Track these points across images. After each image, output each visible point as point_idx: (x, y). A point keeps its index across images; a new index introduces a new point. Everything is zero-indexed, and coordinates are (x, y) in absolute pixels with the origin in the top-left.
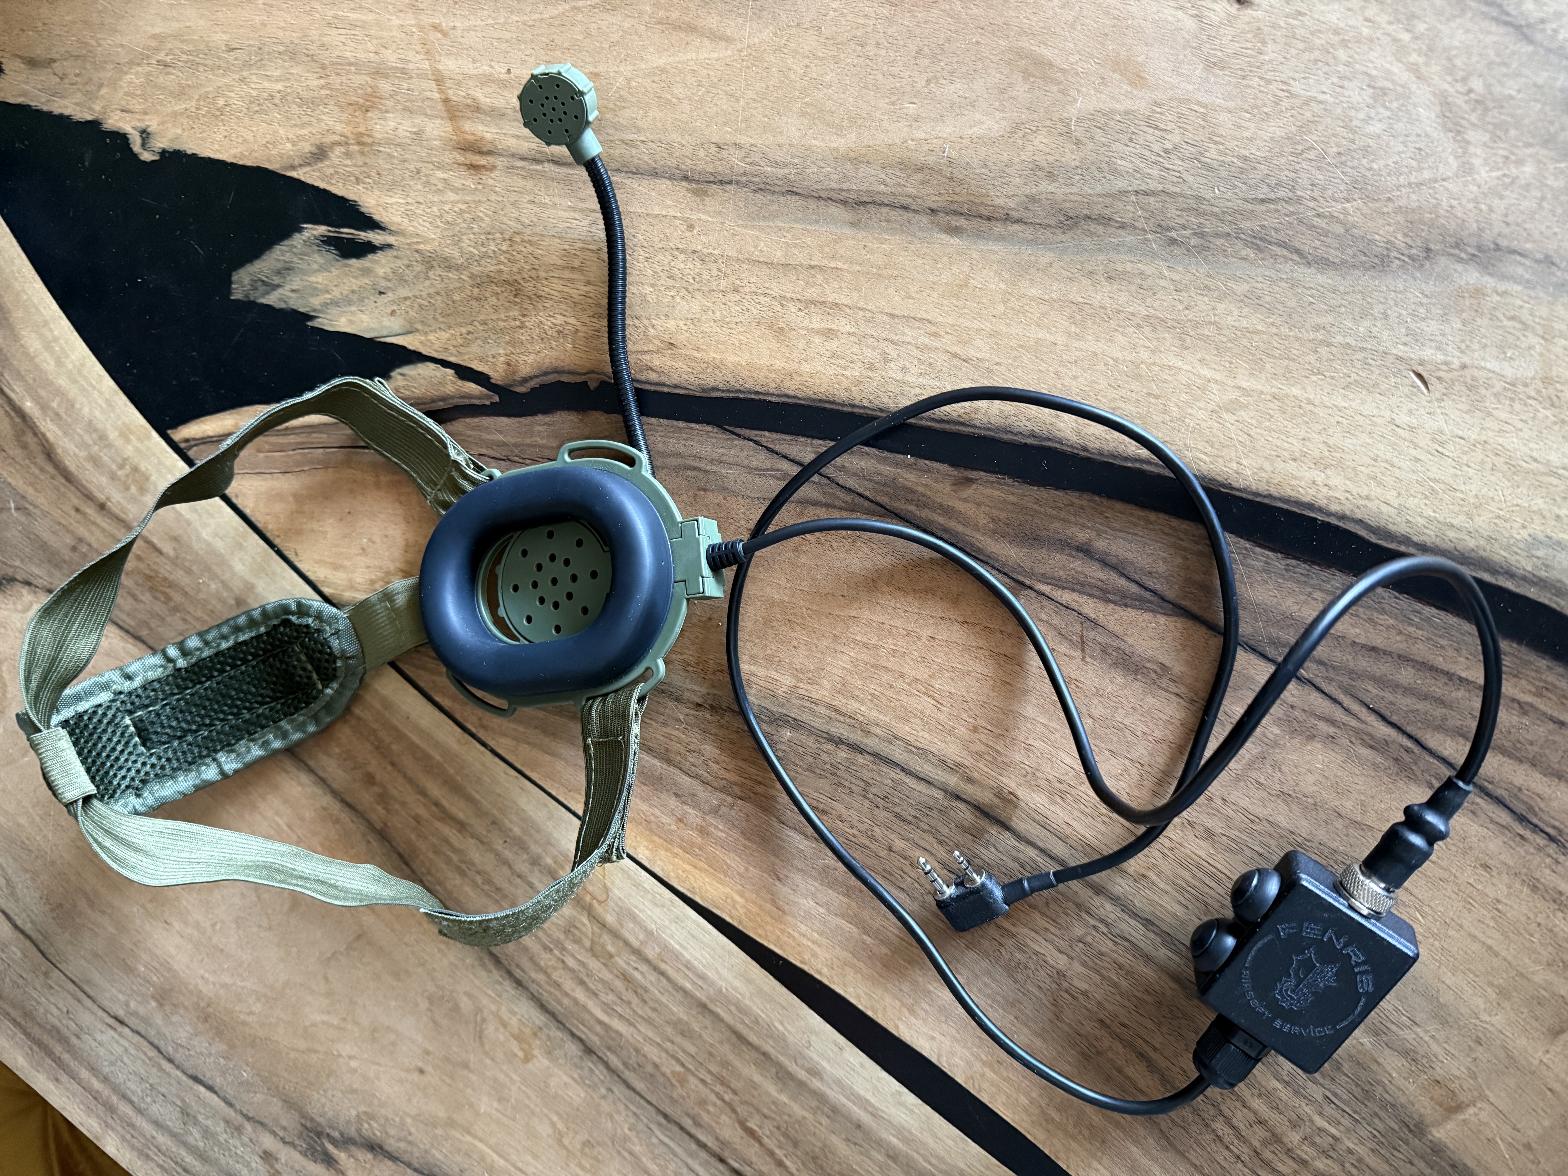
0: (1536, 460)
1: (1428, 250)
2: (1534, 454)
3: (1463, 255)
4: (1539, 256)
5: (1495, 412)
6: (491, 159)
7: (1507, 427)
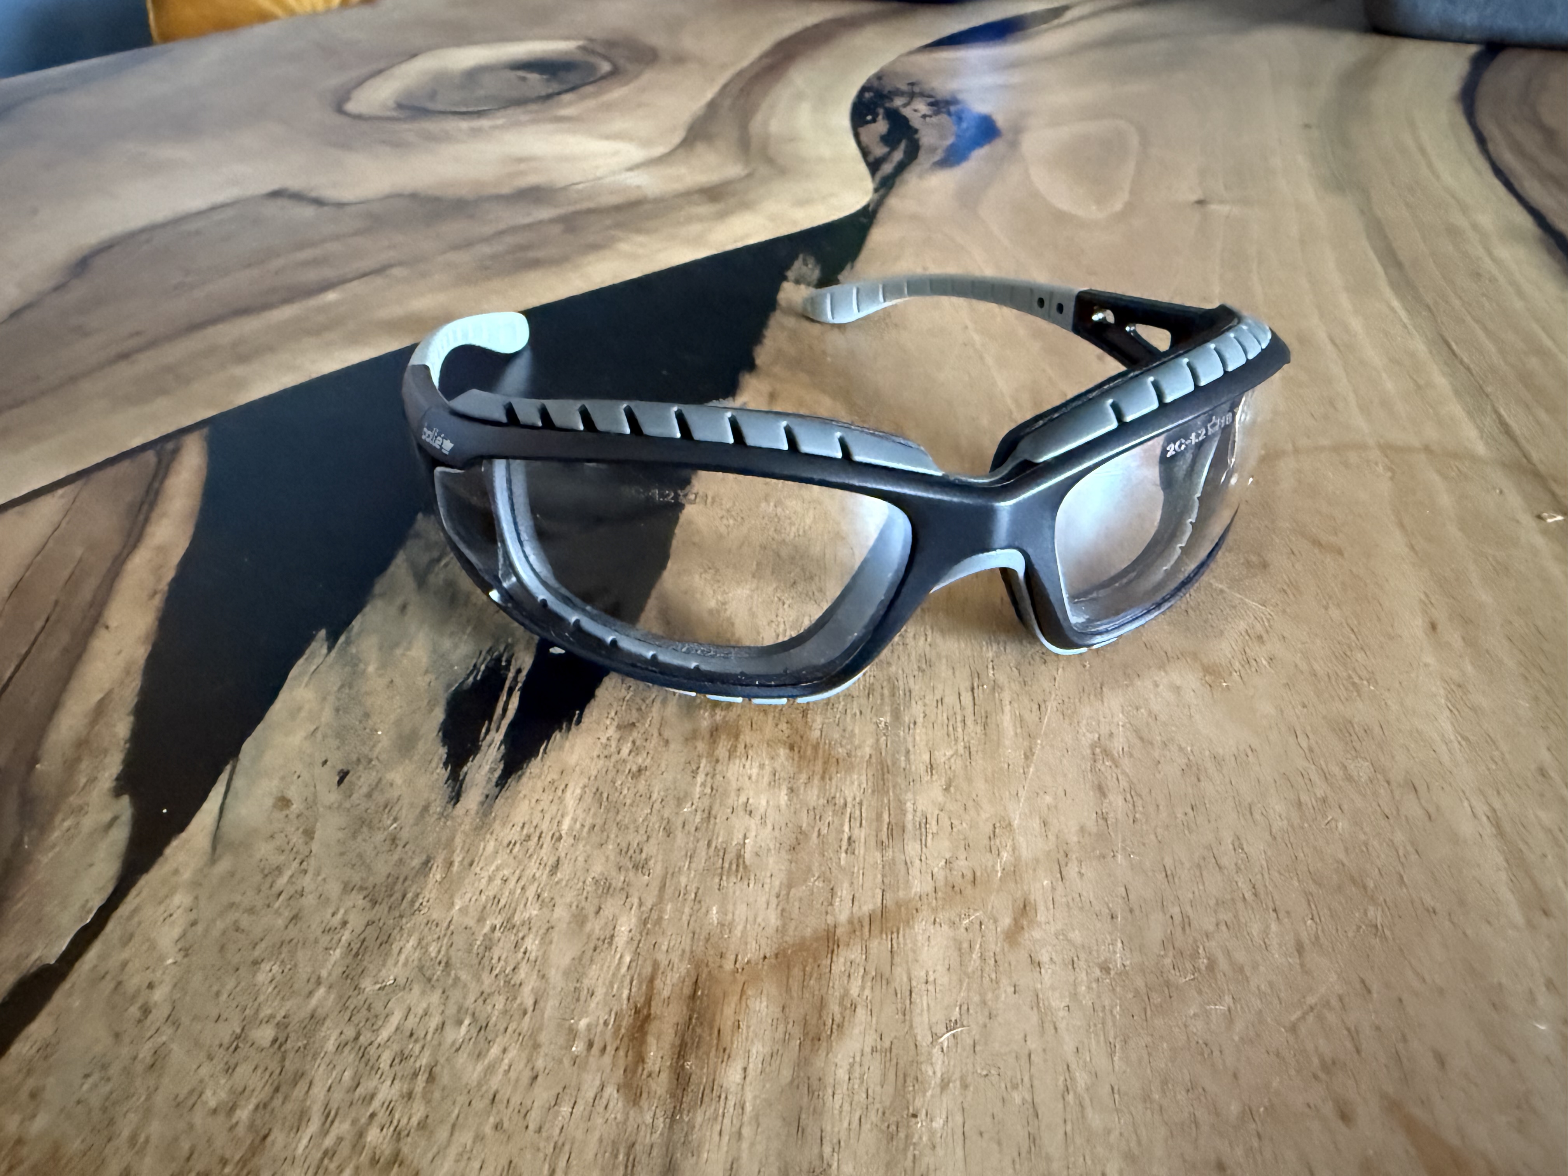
6: (661, 1085)
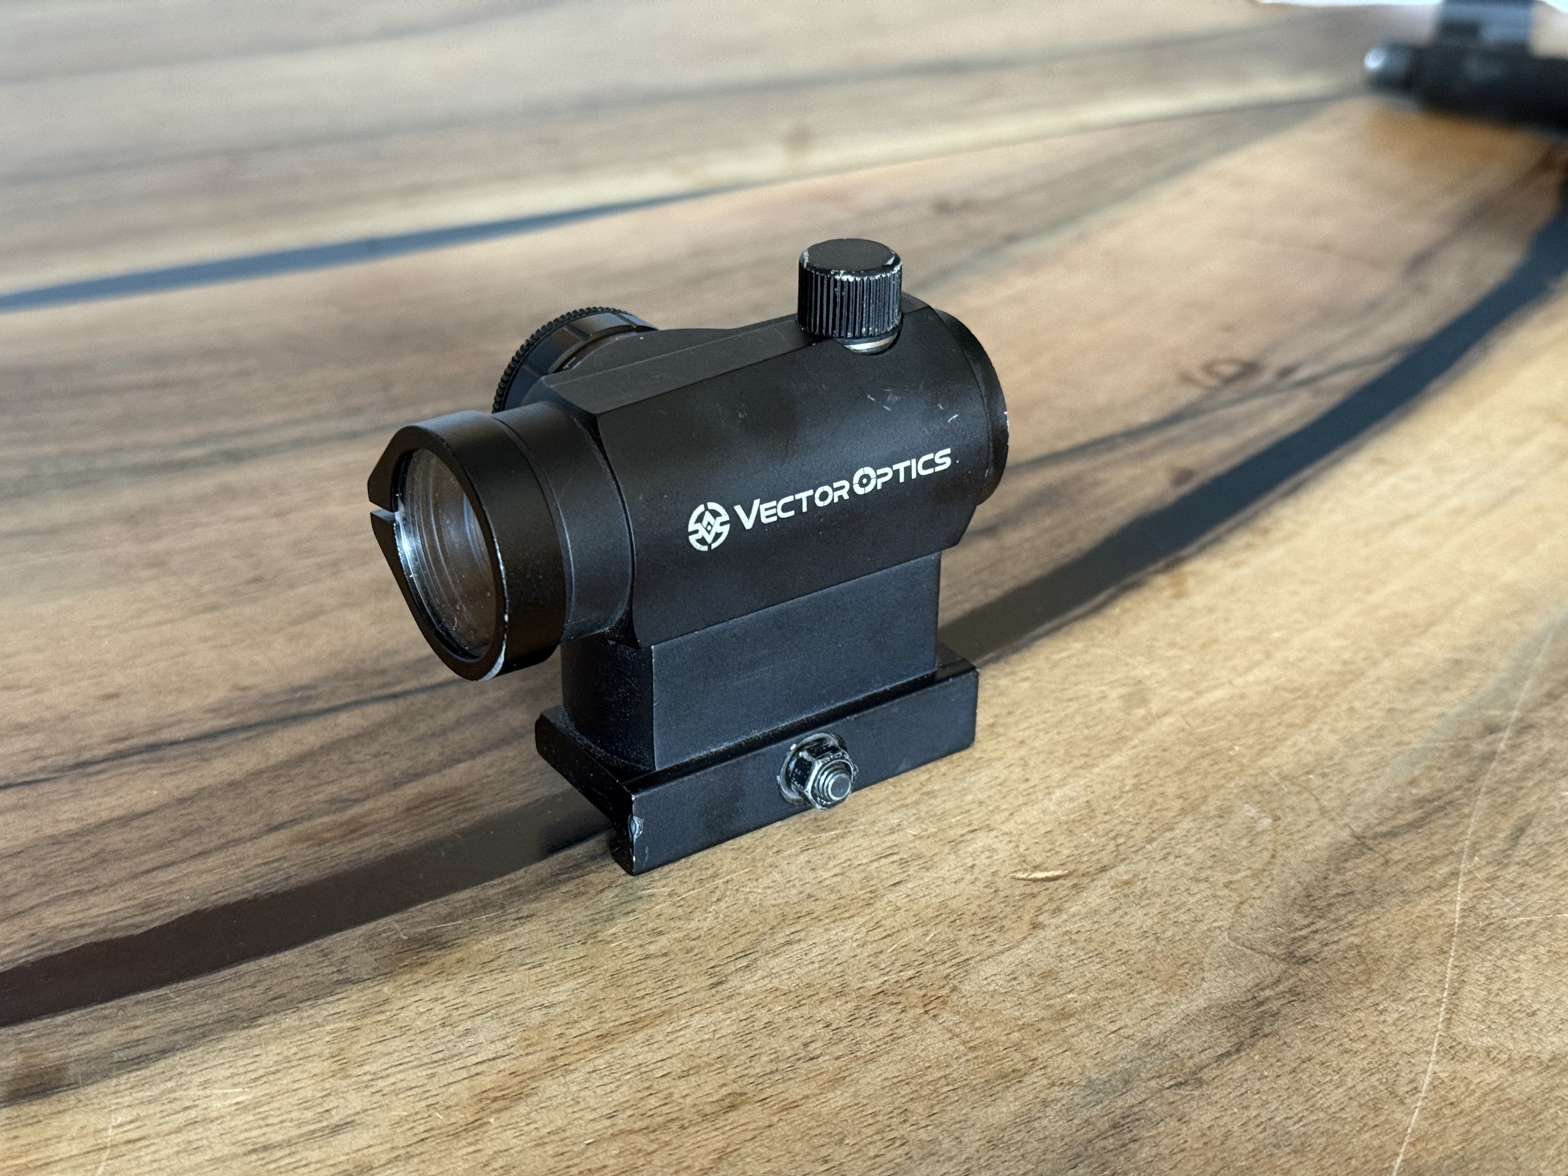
0: (788, 943)
1: (1305, 960)
2: (803, 945)
3: (1268, 993)
4: (1206, 1075)
5: (920, 931)
7: (879, 933)
